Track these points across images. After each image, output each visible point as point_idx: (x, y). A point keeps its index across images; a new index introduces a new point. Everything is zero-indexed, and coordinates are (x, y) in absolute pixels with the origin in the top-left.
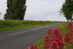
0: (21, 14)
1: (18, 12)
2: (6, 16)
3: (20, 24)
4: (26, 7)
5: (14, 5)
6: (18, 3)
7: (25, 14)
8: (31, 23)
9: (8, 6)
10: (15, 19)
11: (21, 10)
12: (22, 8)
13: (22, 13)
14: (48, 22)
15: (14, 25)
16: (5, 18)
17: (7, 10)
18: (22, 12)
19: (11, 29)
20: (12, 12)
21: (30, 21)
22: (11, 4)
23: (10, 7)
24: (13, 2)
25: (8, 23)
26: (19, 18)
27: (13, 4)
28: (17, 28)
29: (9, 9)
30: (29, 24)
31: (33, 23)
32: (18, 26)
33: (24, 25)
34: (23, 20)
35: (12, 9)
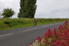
2: (20, 15)
3: (31, 22)
4: (36, 6)
5: (26, 5)
6: (29, 3)
8: (40, 21)
9: (21, 6)
10: (27, 17)
11: (32, 9)
12: (33, 7)
13: (33, 12)
15: (26, 23)
16: (19, 17)
17: (20, 9)
19: (24, 26)
20: (25, 11)
21: (40, 19)
22: (24, 4)
23: (23, 7)
24: (25, 2)
26: (30, 16)
28: (28, 25)
29: (22, 9)
30: (39, 22)
31: (43, 21)
32: (29, 23)
35: (24, 9)
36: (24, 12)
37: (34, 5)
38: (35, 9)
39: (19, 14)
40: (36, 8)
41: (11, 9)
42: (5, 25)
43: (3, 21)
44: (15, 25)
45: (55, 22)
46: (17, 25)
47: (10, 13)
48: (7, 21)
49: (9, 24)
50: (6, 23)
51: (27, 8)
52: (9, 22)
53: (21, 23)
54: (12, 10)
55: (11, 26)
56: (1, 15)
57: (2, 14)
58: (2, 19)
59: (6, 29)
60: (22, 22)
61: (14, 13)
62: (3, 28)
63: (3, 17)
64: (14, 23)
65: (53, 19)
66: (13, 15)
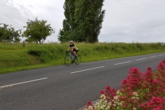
0: (91, 29)
2: (63, 36)
3: (89, 51)
4: (103, 12)
6: (86, 6)
7: (100, 28)
8: (113, 49)
9: (67, 14)
10: (81, 40)
11: (91, 21)
12: (95, 16)
13: (94, 27)
16: (61, 39)
17: (64, 22)
18: (94, 24)
20: (75, 26)
21: (111, 44)
22: (73, 9)
23: (70, 15)
24: (77, 4)
26: (87, 38)
27: (76, 10)
29: (68, 21)
30: (109, 52)
31: (118, 49)
32: (85, 55)
33: (97, 52)
35: (74, 20)
36: (73, 28)
37: (99, 10)
38: (100, 20)
39: (62, 33)
40: (102, 17)
41: (44, 22)
42: (31, 57)
43: (27, 50)
44: (52, 58)
45: (151, 51)
46: (56, 58)
47: (41, 30)
48: (34, 49)
49: (39, 56)
50: (32, 53)
51: (80, 19)
52: (40, 52)
54: (46, 24)
55: (43, 61)
56: (23, 36)
57: (25, 32)
58: (24, 45)
59: (33, 67)
61: (50, 30)
62: (26, 65)
63: (26, 41)
64: (51, 54)
65: (145, 45)
66: (49, 34)
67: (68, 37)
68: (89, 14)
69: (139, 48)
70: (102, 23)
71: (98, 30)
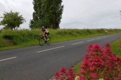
0: (54, 19)
1: (50, 16)
2: (33, 24)
3: (53, 35)
4: (62, 7)
5: (44, 6)
6: (50, 1)
7: (61, 18)
8: (70, 33)
9: (35, 8)
11: (54, 13)
12: (57, 9)
13: (56, 18)
14: (101, 31)
16: (31, 27)
17: (34, 14)
18: (56, 15)
20: (42, 17)
21: (69, 30)
22: (40, 4)
23: (38, 9)
25: (36, 34)
26: (51, 26)
27: (42, 5)
29: (37, 13)
30: (68, 35)
31: (74, 33)
33: (59, 36)
34: (58, 29)
35: (41, 12)
38: (60, 13)
39: (32, 22)
40: (61, 10)
41: (17, 14)
42: (5, 41)
44: (23, 41)
45: (97, 35)
46: (27, 41)
47: (15, 20)
48: (8, 34)
49: (12, 39)
50: (6, 37)
52: (13, 36)
53: (35, 38)
54: (19, 15)
55: (15, 44)
59: (6, 48)
60: (37, 36)
61: (22, 20)
62: (1, 47)
64: (22, 38)
65: (93, 30)
66: (21, 23)
67: (37, 25)
68: (52, 8)
69: (88, 32)
70: (62, 15)
71: (59, 20)
